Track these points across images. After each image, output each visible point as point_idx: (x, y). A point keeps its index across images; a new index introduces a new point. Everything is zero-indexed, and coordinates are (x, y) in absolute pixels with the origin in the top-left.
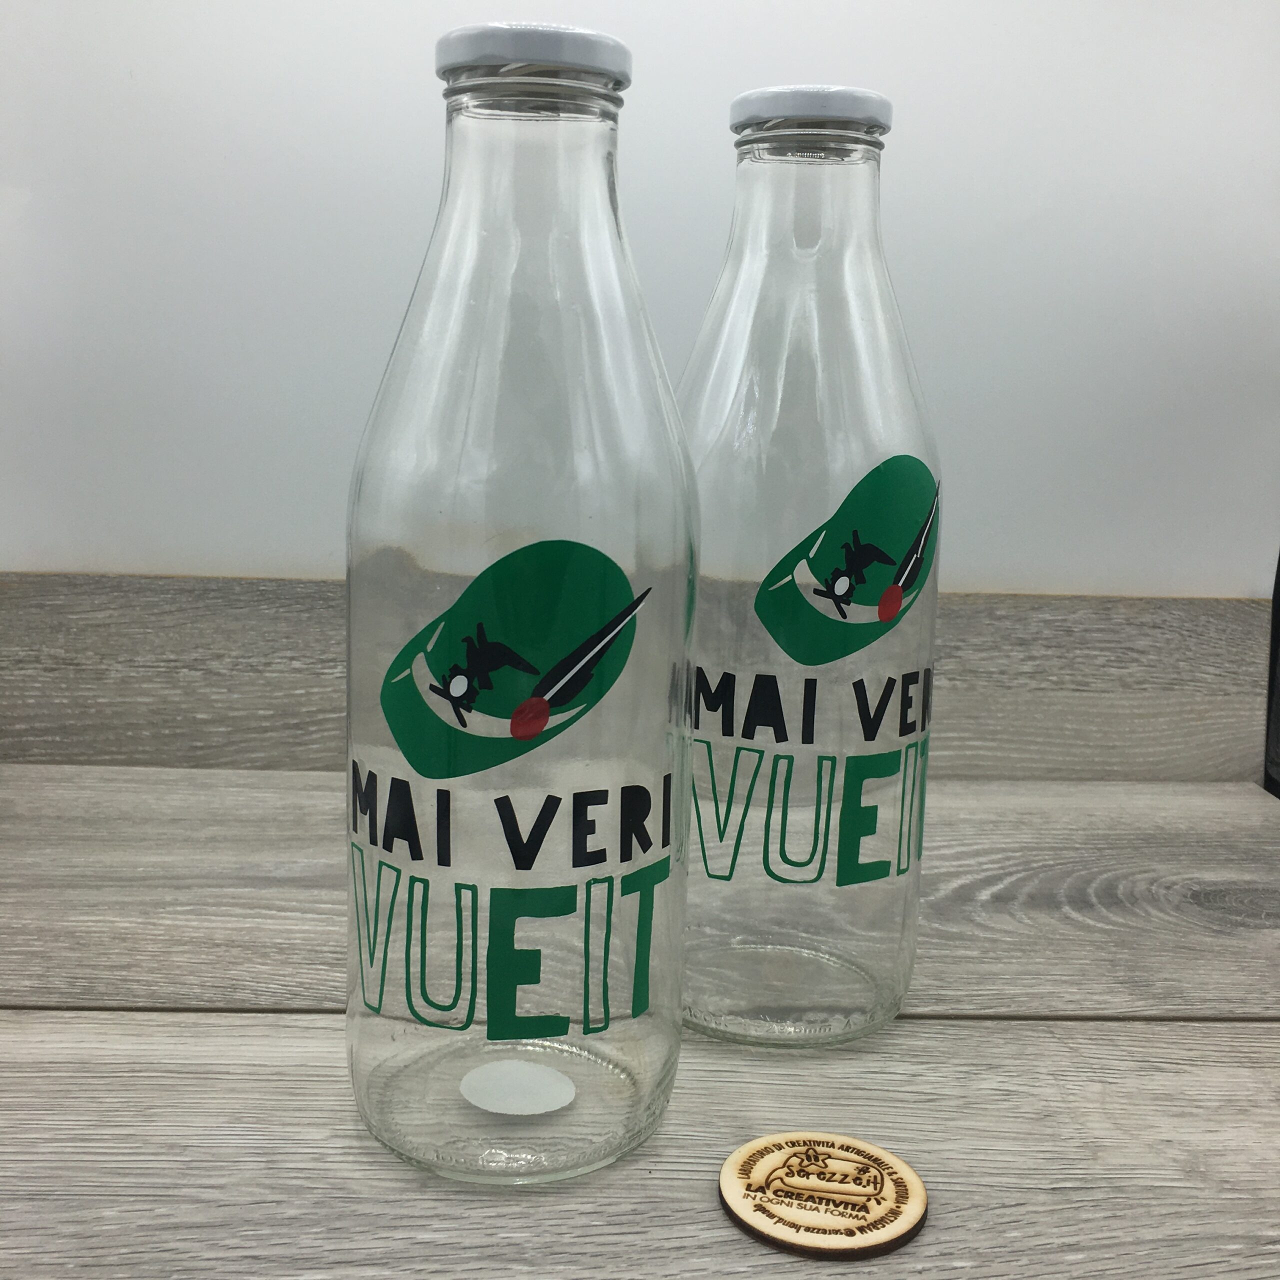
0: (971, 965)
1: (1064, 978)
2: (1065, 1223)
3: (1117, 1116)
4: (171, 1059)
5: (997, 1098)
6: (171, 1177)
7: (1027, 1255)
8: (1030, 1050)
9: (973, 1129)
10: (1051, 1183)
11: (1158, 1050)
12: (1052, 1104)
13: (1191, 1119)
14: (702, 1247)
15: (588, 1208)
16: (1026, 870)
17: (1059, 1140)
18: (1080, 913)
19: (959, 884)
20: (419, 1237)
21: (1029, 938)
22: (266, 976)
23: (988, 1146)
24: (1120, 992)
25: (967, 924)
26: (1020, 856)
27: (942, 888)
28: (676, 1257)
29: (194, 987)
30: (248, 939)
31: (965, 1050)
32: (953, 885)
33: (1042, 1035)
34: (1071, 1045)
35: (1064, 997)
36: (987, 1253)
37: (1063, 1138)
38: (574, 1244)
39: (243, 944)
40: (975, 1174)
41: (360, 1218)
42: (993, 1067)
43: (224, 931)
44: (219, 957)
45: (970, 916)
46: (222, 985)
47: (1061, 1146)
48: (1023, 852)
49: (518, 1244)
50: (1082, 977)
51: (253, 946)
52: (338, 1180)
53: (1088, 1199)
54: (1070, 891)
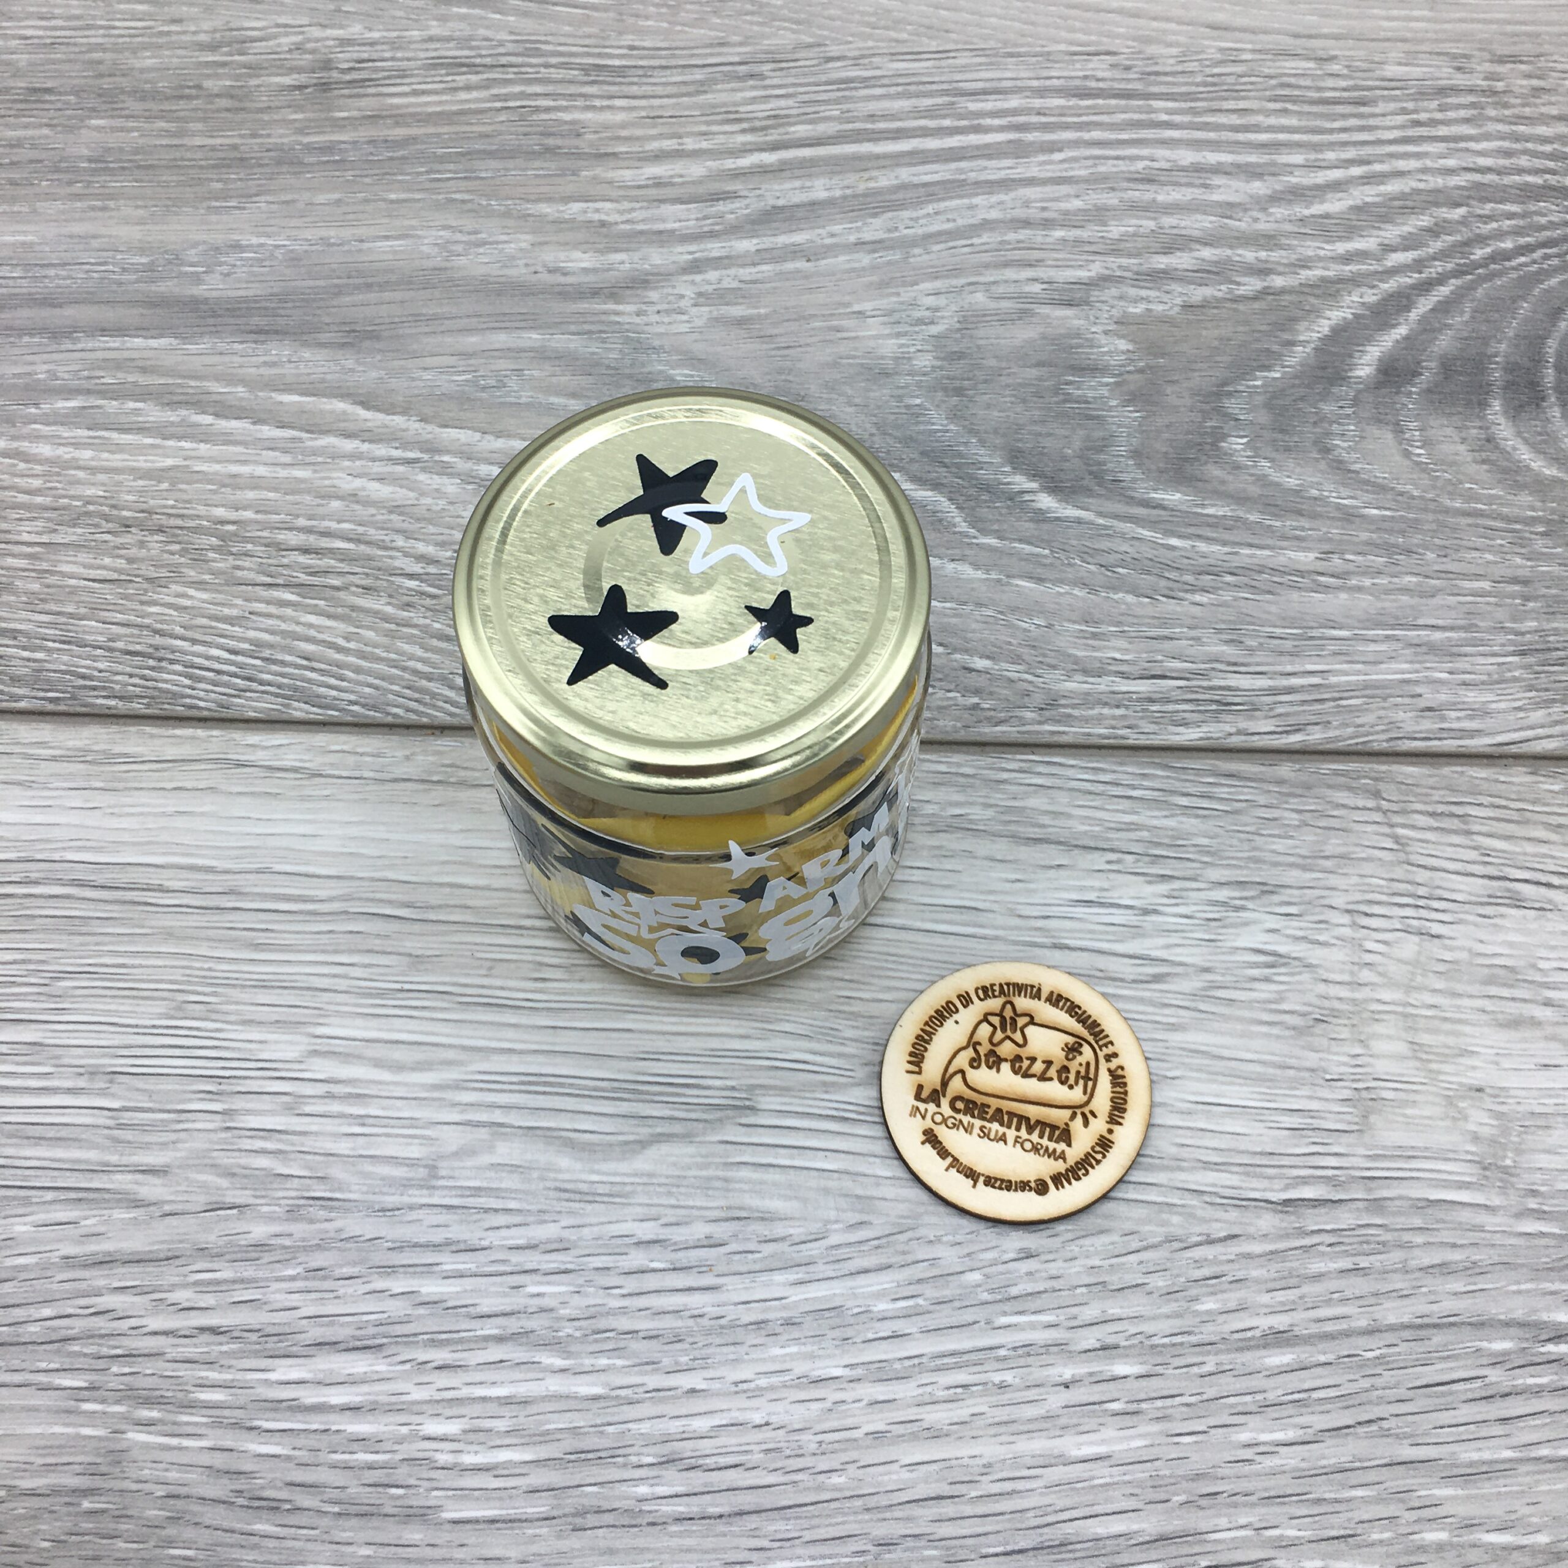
0: (1295, 595)
1: (1438, 635)
2: (1283, 1284)
3: (1422, 1023)
4: (80, 849)
5: (1256, 972)
7: (1216, 1354)
8: (1335, 844)
9: (1203, 1052)
10: (1287, 1188)
11: (1530, 848)
12: (1334, 991)
13: (1528, 1033)
15: (647, 1231)
16: (1458, 273)
17: (1322, 1082)
18: (1515, 425)
19: (1333, 322)
20: (424, 1290)
21: (1409, 508)
22: (204, 621)
23: (1217, 1096)
24: (1515, 679)
25: (1317, 460)
26: (1458, 222)
27: (1302, 338)
28: (755, 1342)
29: (99, 652)
30: (173, 507)
31: (1235, 842)
32: (1323, 327)
33: (1361, 803)
34: (1400, 831)
35: (1420, 695)
36: (1164, 1346)
37: (1328, 1077)
38: (623, 1311)
39: (165, 521)
40: (1185, 1164)
41: (348, 1245)
42: (1267, 890)
43: (134, 480)
44: (130, 561)
45: (1328, 434)
46: (138, 648)
47: (1320, 1099)
48: (1467, 205)
49: (551, 1310)
50: (1464, 635)
51: (181, 528)
52: (317, 1158)
53: (1328, 1227)
54: (1517, 346)
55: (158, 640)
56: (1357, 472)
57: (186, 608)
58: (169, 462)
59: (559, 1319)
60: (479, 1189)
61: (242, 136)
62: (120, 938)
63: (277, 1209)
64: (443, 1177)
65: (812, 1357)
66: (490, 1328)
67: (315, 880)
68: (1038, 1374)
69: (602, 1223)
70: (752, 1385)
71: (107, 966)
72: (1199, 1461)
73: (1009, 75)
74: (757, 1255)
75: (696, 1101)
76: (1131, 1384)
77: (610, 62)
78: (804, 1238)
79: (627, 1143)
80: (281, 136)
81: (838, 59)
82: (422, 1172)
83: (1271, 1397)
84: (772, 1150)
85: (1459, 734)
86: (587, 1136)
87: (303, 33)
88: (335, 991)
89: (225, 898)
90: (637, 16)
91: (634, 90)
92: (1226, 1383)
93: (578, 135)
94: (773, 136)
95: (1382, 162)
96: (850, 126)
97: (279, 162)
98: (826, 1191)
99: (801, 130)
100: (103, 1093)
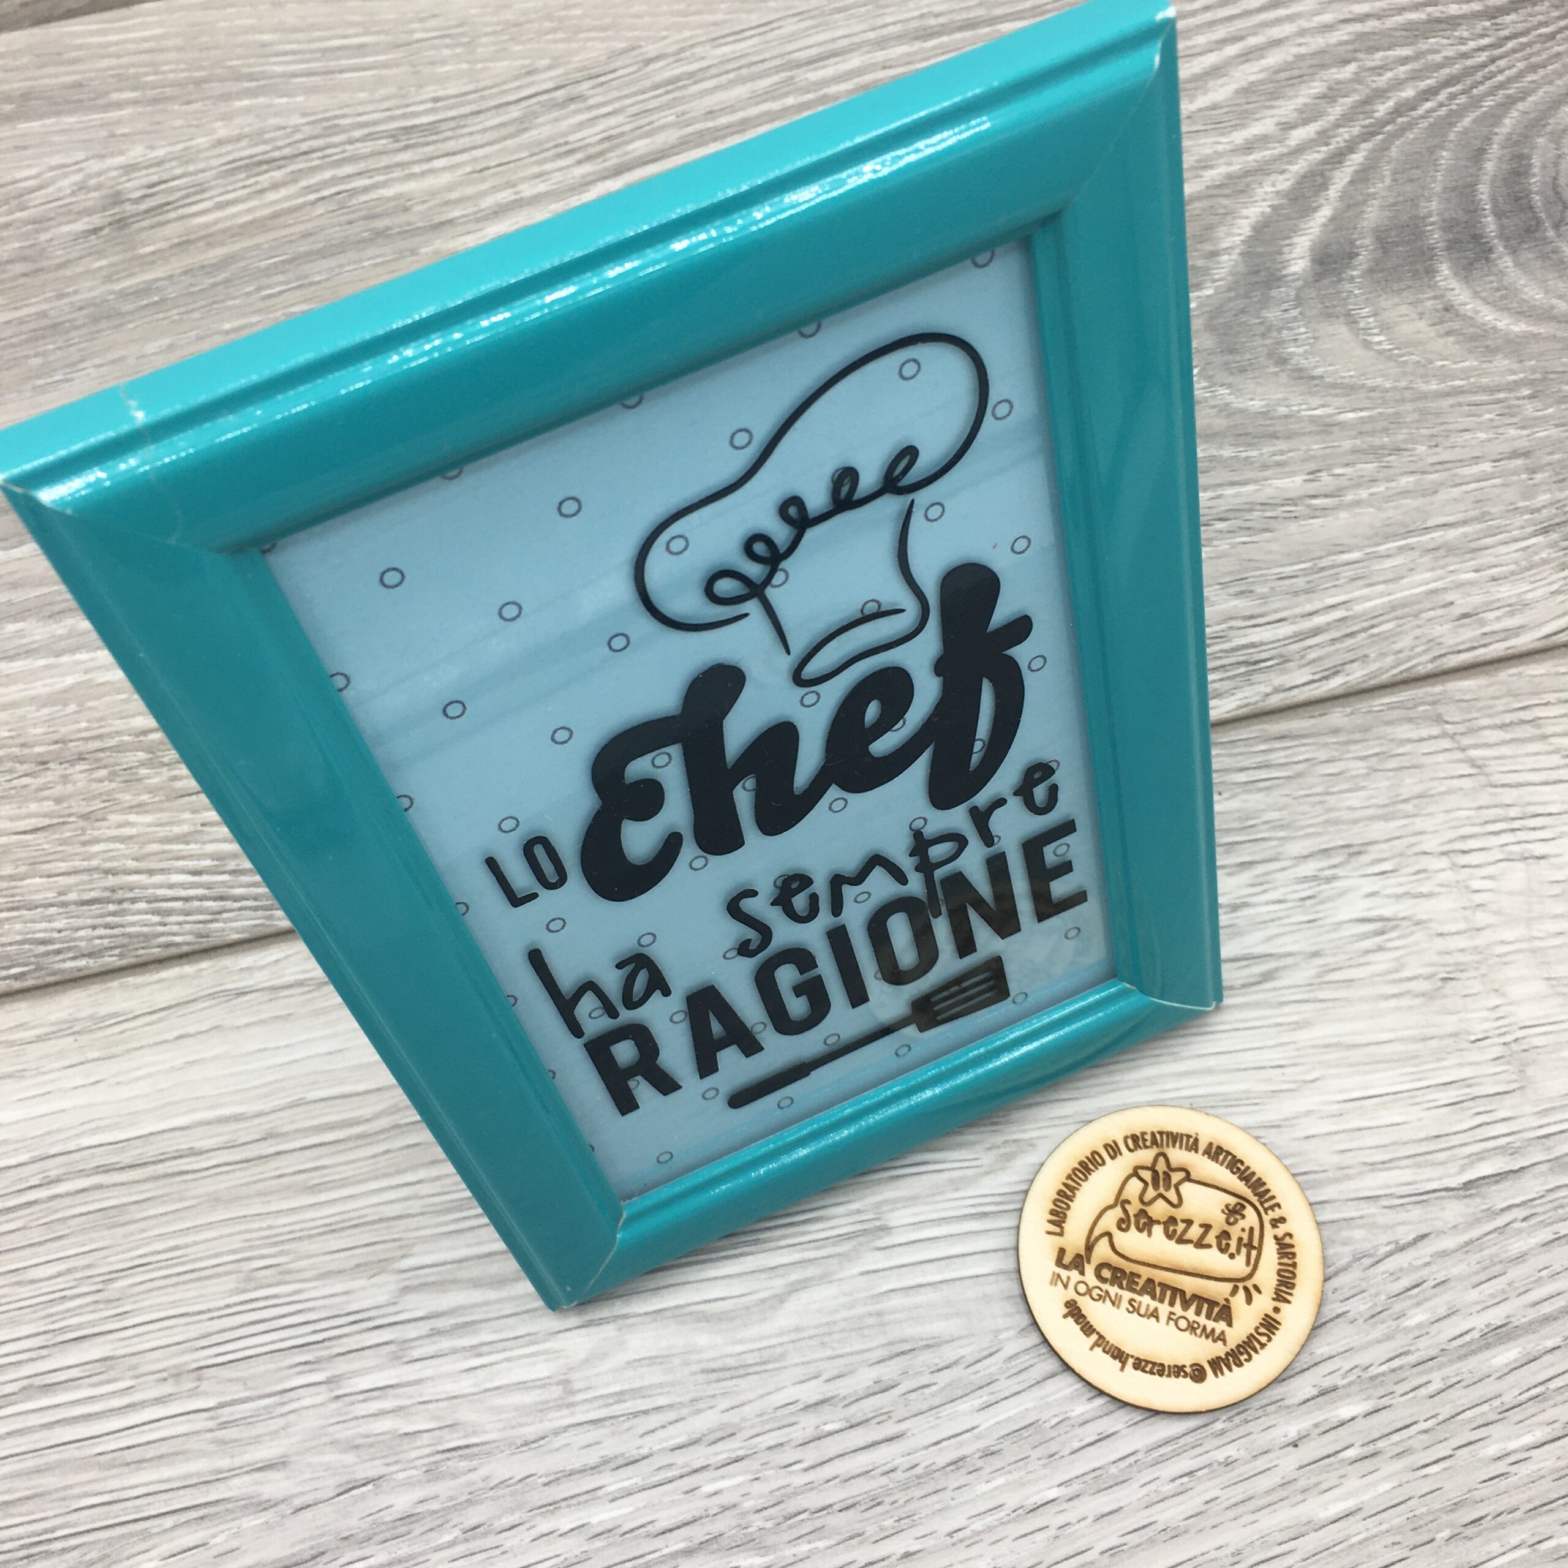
0: (1293, 527)
2: (1488, 1274)
3: (1553, 954)
5: (1368, 944)
6: (203, 1454)
7: (1441, 1367)
8: (1410, 784)
9: (1337, 1045)
10: (1463, 1169)
12: (1453, 943)
14: (988, 1453)
16: (1366, 136)
17: (1469, 1046)
18: (1469, 287)
19: (1253, 220)
20: (594, 1520)
21: (1385, 403)
22: (154, 847)
23: (1366, 1088)
24: (1545, 562)
25: (1276, 374)
26: (1353, 81)
27: (1224, 245)
28: (957, 1484)
29: (53, 910)
30: (87, 729)
31: (1306, 808)
32: (1243, 228)
33: (1424, 733)
34: (1474, 753)
35: (1452, 603)
36: (1383, 1374)
37: (1473, 1038)
38: (810, 1487)
39: (83, 747)
40: (1351, 1171)
41: (500, 1492)
42: (1354, 851)
43: (38, 710)
44: (58, 800)
45: (1280, 343)
46: (93, 895)
47: (1470, 1064)
48: (1356, 60)
49: (734, 1506)
50: (1478, 527)
51: (102, 750)
52: (440, 1404)
53: (1517, 1201)
54: (1448, 200)
55: (111, 881)
56: (1322, 377)
57: (131, 838)
58: (70, 680)
59: (744, 1514)
60: (622, 1393)
61: (47, 300)
62: (165, 1219)
63: (414, 1472)
64: (580, 1391)
65: (1023, 1484)
66: (676, 1543)
67: (355, 1099)
68: (1262, 1440)
69: (762, 1396)
70: (967, 1532)
71: (159, 1252)
72: (1453, 1490)
73: (840, 33)
74: (934, 1388)
75: (823, 1235)
76: (1360, 1424)
77: (417, 121)
78: (978, 1356)
79: (763, 1301)
80: (90, 290)
81: (658, 58)
82: (556, 1391)
83: (1509, 1399)
84: (919, 1268)
85: (1503, 635)
86: (720, 1303)
87: (80, 170)
88: (409, 1216)
89: (264, 1144)
90: (433, 63)
91: (451, 145)
92: (1460, 1397)
93: (406, 210)
94: (613, 159)
95: (1255, 34)
96: (690, 129)
97: (96, 320)
98: (986, 1298)
99: (640, 146)
100: (193, 1393)
